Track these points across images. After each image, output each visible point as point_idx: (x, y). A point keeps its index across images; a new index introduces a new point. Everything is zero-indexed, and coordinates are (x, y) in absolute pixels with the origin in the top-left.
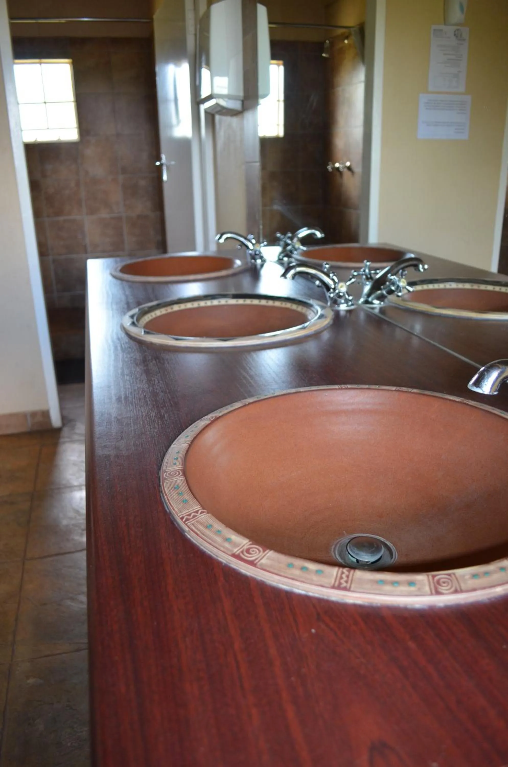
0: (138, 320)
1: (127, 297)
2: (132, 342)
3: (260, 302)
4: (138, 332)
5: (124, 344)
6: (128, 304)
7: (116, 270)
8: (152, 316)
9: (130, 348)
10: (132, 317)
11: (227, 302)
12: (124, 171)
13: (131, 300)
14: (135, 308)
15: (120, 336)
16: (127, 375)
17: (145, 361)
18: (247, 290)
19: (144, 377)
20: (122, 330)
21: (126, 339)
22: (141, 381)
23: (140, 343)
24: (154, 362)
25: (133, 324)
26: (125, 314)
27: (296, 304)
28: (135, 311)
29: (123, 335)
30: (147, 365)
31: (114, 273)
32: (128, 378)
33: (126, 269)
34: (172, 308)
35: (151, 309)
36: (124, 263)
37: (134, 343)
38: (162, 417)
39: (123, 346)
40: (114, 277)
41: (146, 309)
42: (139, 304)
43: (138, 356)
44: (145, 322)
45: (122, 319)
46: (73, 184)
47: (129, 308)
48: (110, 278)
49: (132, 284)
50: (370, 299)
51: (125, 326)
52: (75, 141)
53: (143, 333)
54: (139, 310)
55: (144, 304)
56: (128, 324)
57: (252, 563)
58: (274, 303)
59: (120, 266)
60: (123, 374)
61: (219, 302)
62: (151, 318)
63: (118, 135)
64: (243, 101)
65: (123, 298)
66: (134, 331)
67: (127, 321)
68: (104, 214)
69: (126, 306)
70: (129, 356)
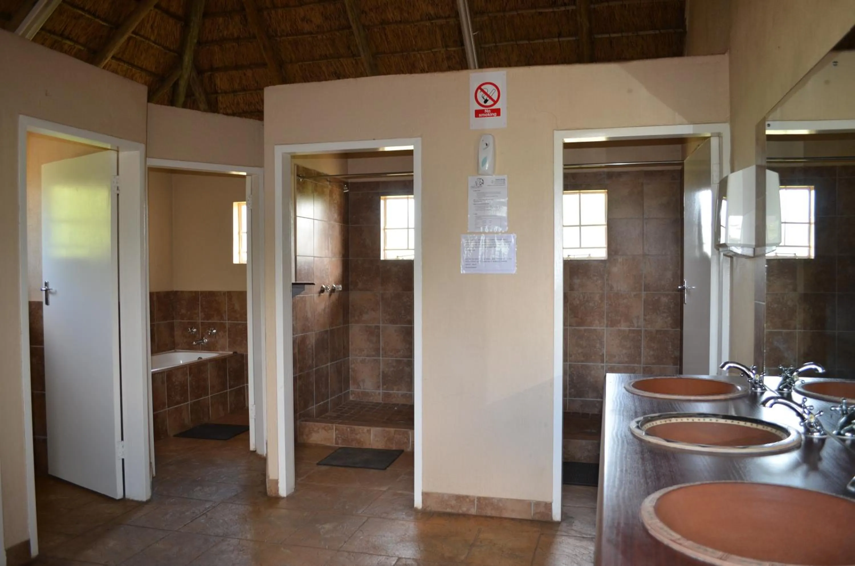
0: (642, 425)
1: (636, 407)
2: (635, 440)
3: (745, 424)
4: (641, 433)
5: (629, 439)
6: (636, 413)
7: (629, 384)
8: (653, 424)
9: (633, 443)
10: (638, 422)
11: (717, 421)
12: (647, 288)
13: (639, 410)
14: (641, 416)
15: (627, 435)
16: (629, 458)
17: (642, 452)
18: (744, 413)
19: (640, 461)
20: (628, 430)
21: (631, 437)
22: (638, 463)
23: (641, 440)
24: (649, 453)
25: (638, 427)
26: (632, 419)
27: (775, 428)
28: (641, 418)
29: (629, 434)
30: (643, 455)
31: (627, 387)
32: (629, 460)
33: (638, 385)
34: (670, 421)
35: (653, 419)
36: (637, 380)
37: (637, 440)
38: (647, 483)
39: (628, 441)
40: (627, 390)
41: (649, 418)
42: (644, 413)
43: (638, 449)
44: (647, 428)
45: (629, 423)
46: (597, 298)
47: (636, 416)
48: (624, 390)
49: (641, 398)
50: (842, 432)
51: (631, 427)
52: (603, 259)
53: (644, 434)
54: (644, 418)
55: (649, 414)
56: (634, 427)
57: (680, 544)
58: (757, 426)
59: (633, 381)
60: (626, 457)
61: (711, 420)
62: (652, 425)
63: (644, 255)
64: (754, 249)
65: (633, 408)
66: (638, 432)
67: (633, 425)
68: (624, 327)
69: (634, 414)
70: (631, 447)
